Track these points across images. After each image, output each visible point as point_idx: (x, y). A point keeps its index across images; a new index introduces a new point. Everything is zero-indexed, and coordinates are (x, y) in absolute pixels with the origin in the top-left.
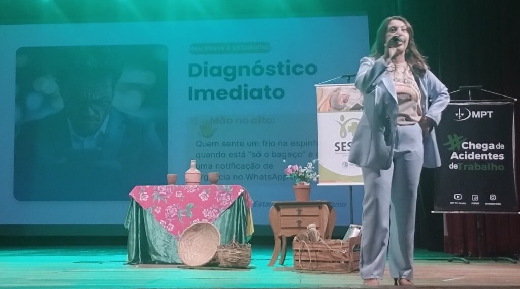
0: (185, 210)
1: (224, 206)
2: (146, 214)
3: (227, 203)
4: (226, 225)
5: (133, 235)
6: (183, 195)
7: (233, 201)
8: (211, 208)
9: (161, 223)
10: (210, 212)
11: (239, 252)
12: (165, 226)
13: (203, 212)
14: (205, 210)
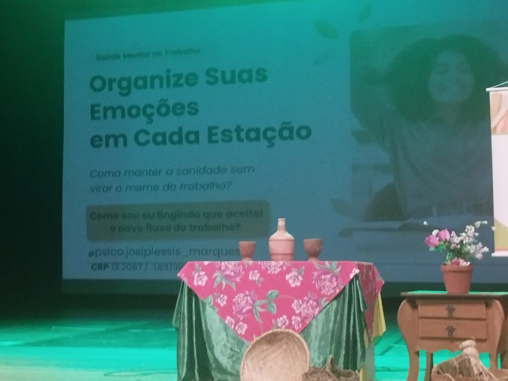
0: (263, 302)
1: (326, 296)
2: (204, 307)
3: (332, 291)
4: (331, 326)
5: (184, 339)
6: (260, 277)
7: (342, 287)
8: (306, 298)
9: (227, 321)
10: (304, 305)
12: (232, 327)
13: (293, 305)
14: (296, 302)
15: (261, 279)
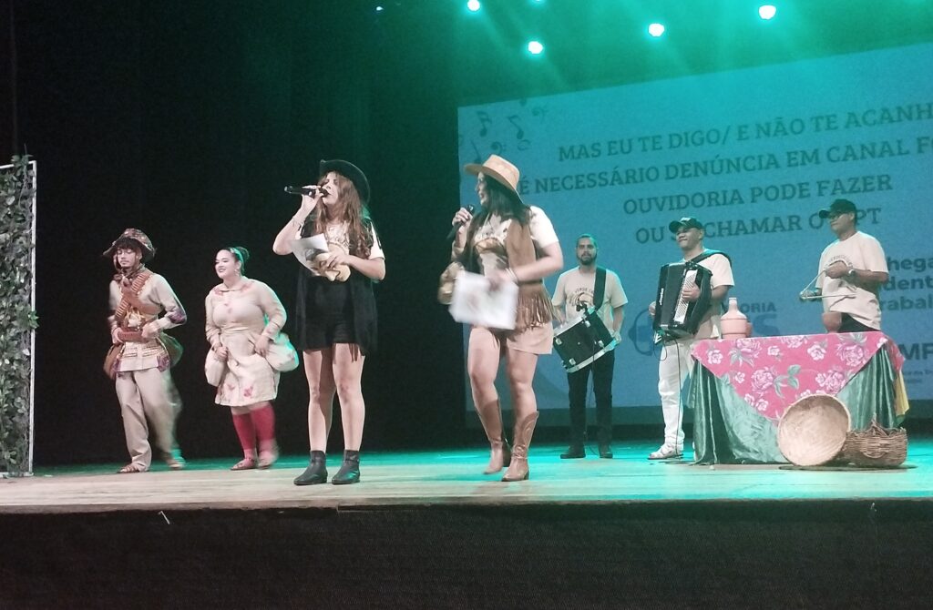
0: (785, 377)
1: (853, 367)
2: (720, 386)
3: (858, 363)
4: (859, 398)
5: (701, 418)
6: (780, 352)
7: (869, 358)
8: (830, 371)
9: (746, 399)
10: (829, 378)
11: (886, 442)
12: (752, 404)
13: (816, 379)
14: (819, 375)
15: (781, 354)
